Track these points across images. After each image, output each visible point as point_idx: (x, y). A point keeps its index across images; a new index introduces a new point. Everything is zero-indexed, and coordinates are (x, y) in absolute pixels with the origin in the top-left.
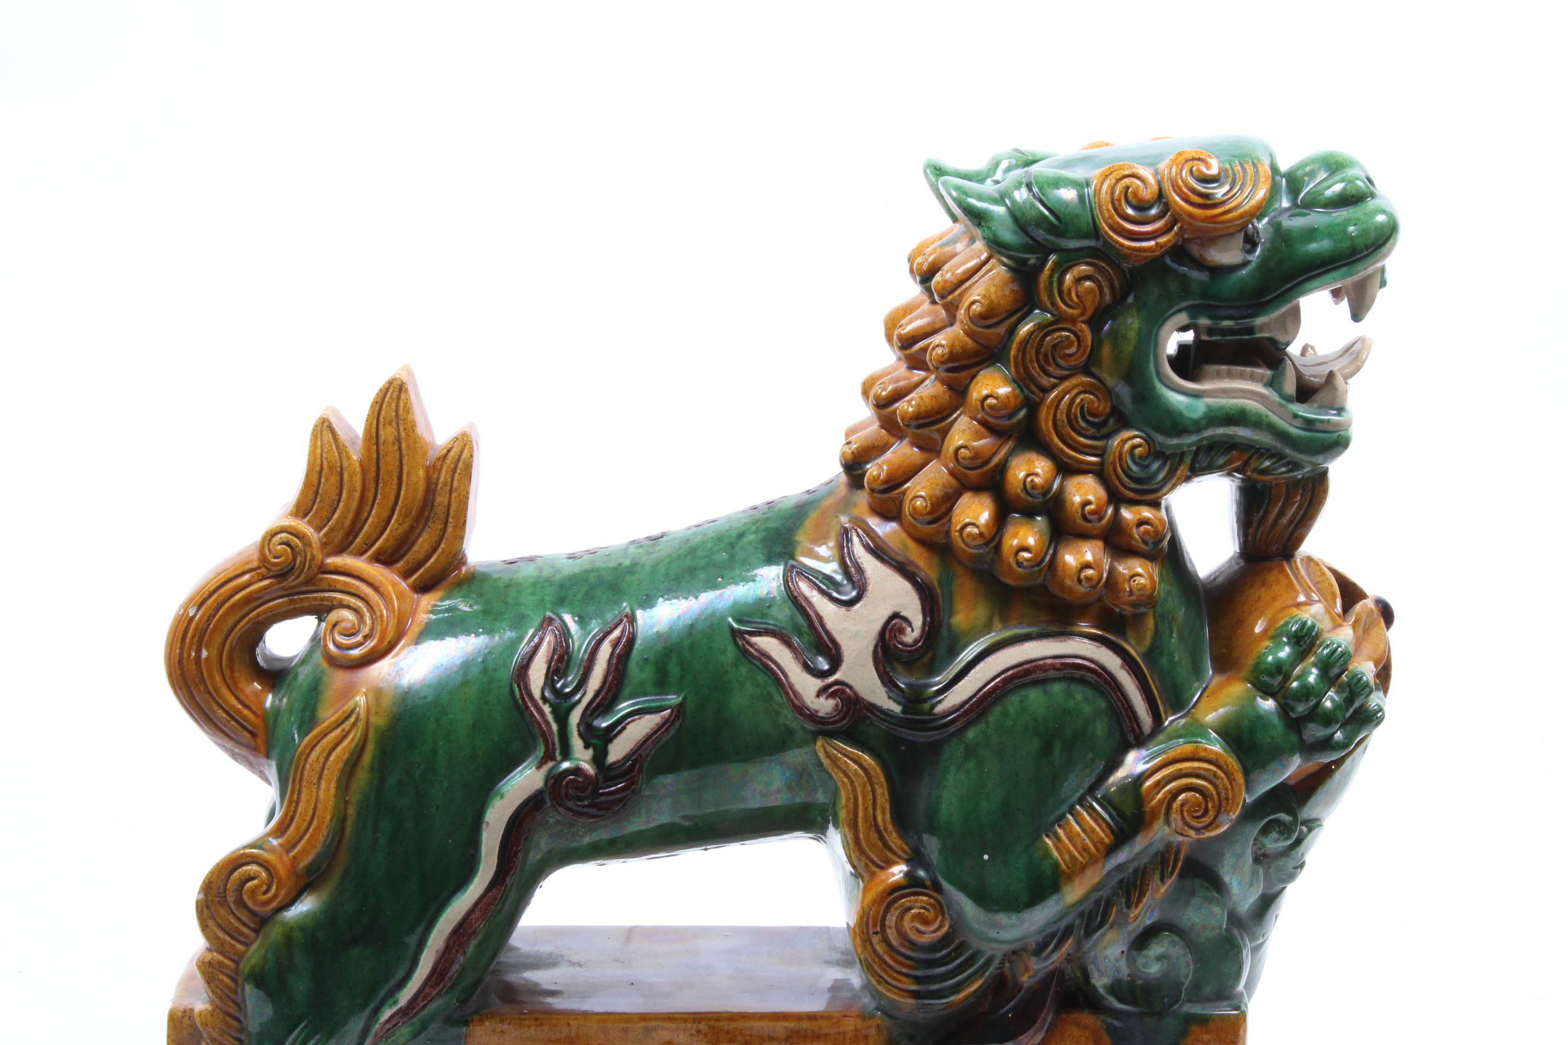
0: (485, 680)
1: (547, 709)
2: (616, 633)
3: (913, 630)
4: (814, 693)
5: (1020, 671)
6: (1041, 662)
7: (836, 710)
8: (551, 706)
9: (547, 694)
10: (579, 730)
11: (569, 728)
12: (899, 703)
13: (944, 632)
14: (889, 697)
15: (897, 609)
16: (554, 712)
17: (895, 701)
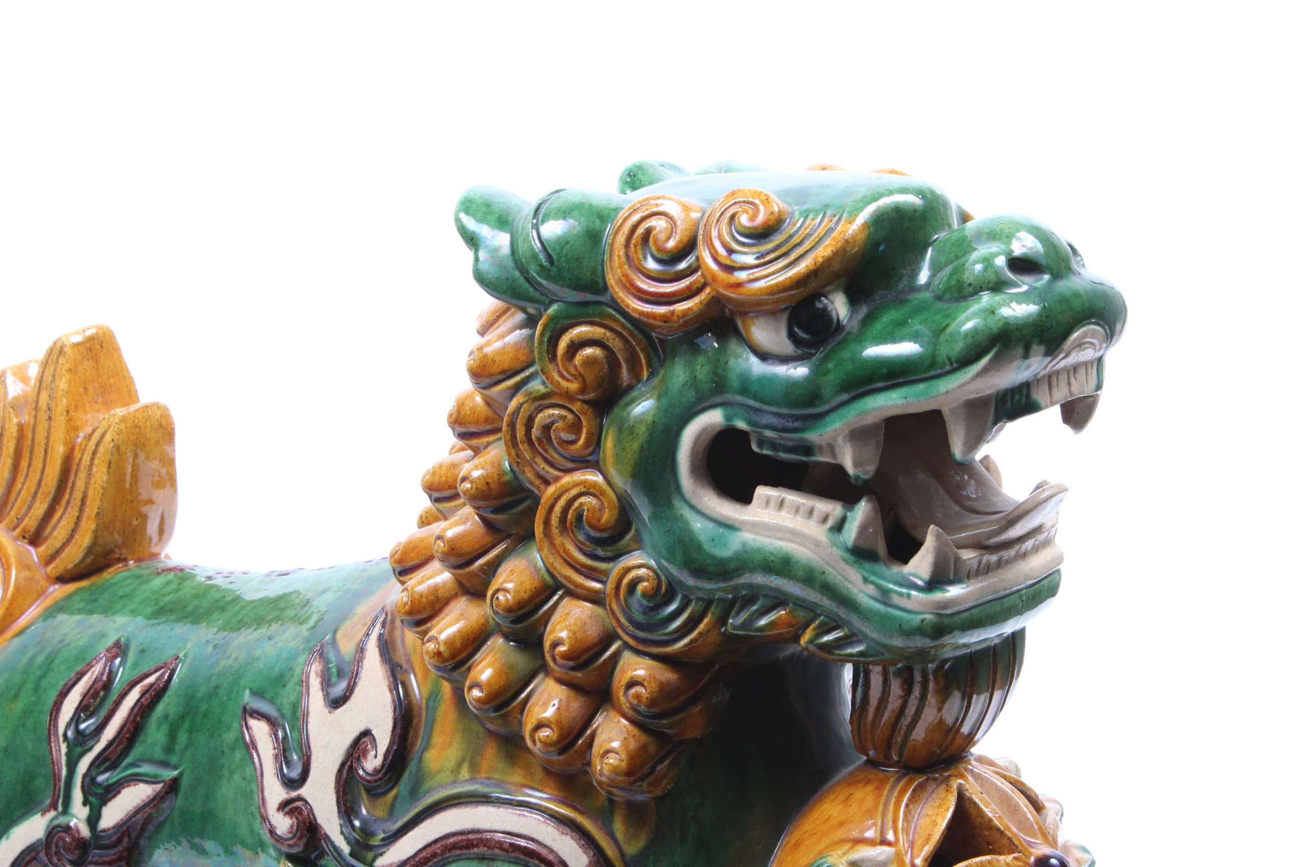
0: (33, 699)
1: (64, 748)
2: (151, 679)
3: (376, 756)
4: (276, 806)
5: (462, 841)
6: (489, 836)
7: (291, 832)
8: (68, 747)
9: (70, 733)
10: (83, 782)
11: (74, 779)
12: (349, 843)
13: (412, 767)
14: (342, 833)
15: (371, 727)
16: (68, 755)
17: (346, 838)
